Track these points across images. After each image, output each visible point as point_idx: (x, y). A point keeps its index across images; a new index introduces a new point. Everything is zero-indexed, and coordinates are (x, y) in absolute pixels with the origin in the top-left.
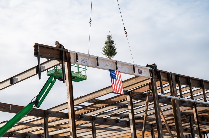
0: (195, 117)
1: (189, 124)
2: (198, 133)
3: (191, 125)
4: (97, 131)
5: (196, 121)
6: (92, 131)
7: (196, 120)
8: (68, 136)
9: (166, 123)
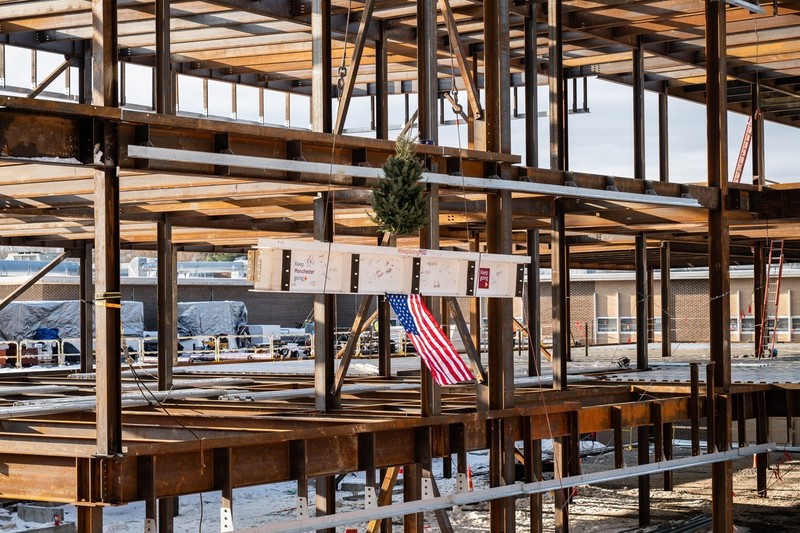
0: (550, 10)
1: (523, 33)
2: (555, 71)
3: (528, 39)
4: (174, 23)
5: (555, 25)
6: (154, 21)
7: (552, 21)
8: (52, 32)
9: (452, 18)
